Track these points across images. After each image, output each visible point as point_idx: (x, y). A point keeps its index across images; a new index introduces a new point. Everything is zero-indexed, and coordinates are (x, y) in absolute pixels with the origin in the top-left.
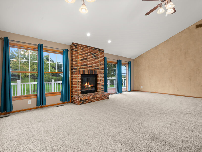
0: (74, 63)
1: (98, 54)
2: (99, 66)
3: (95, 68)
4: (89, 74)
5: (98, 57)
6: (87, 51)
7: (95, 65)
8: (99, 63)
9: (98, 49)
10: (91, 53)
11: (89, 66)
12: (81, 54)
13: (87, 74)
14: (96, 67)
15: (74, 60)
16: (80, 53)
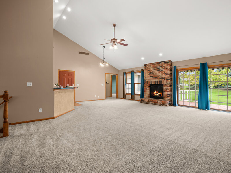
0: (144, 77)
1: (163, 66)
2: (164, 76)
3: (160, 79)
4: (155, 83)
5: (163, 69)
6: (153, 67)
7: (160, 76)
8: (164, 74)
9: (163, 62)
10: (156, 67)
11: (155, 78)
12: (148, 71)
13: (153, 83)
14: (161, 77)
15: (144, 75)
16: (148, 69)
